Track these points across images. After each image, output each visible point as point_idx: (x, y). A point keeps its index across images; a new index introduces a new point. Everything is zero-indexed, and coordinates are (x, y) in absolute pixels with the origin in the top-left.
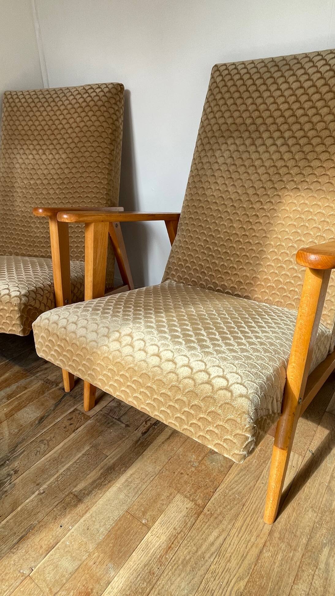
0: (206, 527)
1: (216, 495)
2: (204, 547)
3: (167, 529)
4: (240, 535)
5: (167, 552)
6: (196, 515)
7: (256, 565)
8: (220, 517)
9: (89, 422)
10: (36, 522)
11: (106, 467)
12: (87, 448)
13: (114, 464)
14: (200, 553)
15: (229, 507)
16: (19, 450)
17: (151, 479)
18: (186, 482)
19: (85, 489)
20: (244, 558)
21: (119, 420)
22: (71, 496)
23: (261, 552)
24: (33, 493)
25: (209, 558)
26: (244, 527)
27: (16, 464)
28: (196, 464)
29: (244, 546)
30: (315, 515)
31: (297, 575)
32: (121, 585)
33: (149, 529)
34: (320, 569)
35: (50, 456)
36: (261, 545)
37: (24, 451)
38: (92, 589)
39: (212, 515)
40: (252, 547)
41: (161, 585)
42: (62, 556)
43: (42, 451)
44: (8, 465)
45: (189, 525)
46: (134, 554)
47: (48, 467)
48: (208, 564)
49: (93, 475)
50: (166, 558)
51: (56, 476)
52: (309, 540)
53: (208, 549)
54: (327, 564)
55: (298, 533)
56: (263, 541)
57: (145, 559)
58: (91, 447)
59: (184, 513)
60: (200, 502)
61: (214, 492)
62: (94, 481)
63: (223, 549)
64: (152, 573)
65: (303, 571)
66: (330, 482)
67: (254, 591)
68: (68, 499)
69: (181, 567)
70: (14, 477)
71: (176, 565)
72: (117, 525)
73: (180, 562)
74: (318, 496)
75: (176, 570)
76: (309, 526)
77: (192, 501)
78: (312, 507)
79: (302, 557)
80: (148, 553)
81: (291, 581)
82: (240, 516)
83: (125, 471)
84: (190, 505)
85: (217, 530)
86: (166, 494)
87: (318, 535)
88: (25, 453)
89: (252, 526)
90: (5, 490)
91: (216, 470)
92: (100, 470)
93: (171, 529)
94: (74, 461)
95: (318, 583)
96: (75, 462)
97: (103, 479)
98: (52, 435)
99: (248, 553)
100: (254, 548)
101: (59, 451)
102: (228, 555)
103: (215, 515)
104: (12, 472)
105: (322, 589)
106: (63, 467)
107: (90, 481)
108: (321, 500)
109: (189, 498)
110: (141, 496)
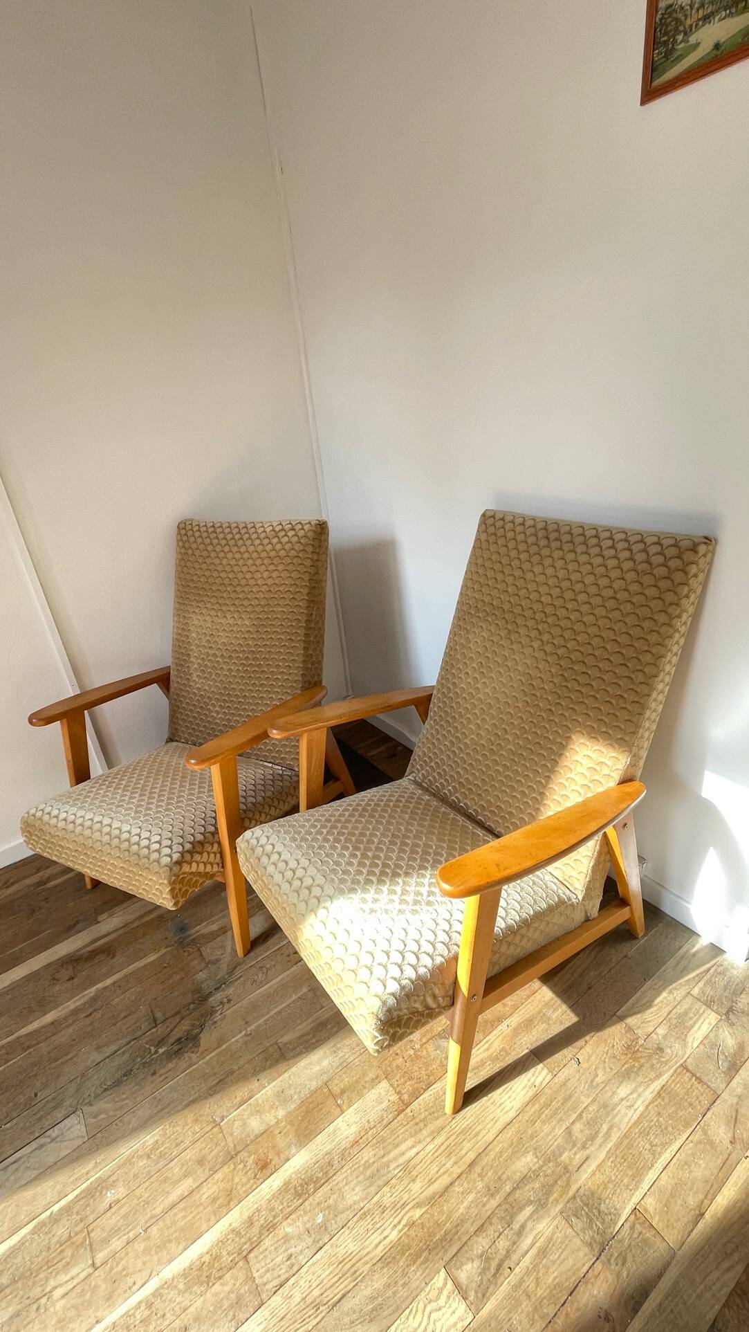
0: (403, 1130)
1: (426, 1095)
2: (392, 1155)
3: (361, 1119)
4: (436, 1155)
5: (352, 1146)
6: (396, 1113)
7: (441, 1196)
8: (421, 1125)
10: (236, 1068)
11: (318, 1022)
12: (304, 990)
13: (328, 1020)
14: (385, 1159)
15: (436, 1115)
16: (237, 973)
17: (362, 1051)
18: (398, 1067)
19: (290, 1042)
20: (431, 1182)
22: (276, 1047)
23: (451, 1184)
24: (241, 1032)
25: (394, 1169)
26: (445, 1145)
27: (231, 991)
28: (417, 1046)
29: (436, 1169)
30: (535, 1160)
31: (482, 1225)
32: (298, 1167)
33: (342, 1112)
34: (512, 1229)
35: (266, 990)
36: (455, 1176)
37: (241, 976)
38: (271, 1160)
39: (414, 1117)
40: (444, 1173)
41: (336, 1182)
42: (251, 1114)
43: (259, 981)
44: (223, 990)
45: (385, 1122)
46: (319, 1136)
47: (260, 1003)
48: (390, 1175)
49: (304, 1027)
50: (350, 1153)
51: (265, 1018)
52: (514, 1189)
53: (395, 1159)
54: (523, 1227)
55: (504, 1177)
56: (459, 1171)
57: (328, 1147)
58: (309, 991)
59: (384, 1106)
60: (405, 1097)
61: (425, 1090)
62: (302, 1036)
63: (412, 1163)
64: (330, 1164)
65: (491, 1224)
66: (573, 1123)
67: (428, 1225)
68: (271, 1050)
69: (361, 1169)
70: (227, 1006)
71: (358, 1165)
72: (311, 1096)
73: (363, 1162)
74: (550, 1137)
75: (355, 1170)
76: (521, 1172)
77: (398, 1093)
78: (535, 1149)
79: (497, 1207)
80: (333, 1141)
81: (472, 1229)
82: (444, 1130)
83: (337, 1032)
84: (394, 1098)
85: (413, 1139)
86: (371, 1075)
87: (527, 1188)
88: (242, 979)
89: (454, 1148)
90: (215, 1020)
91: (438, 1062)
92: (311, 1023)
93: (364, 1120)
94: (288, 1003)
95: (502, 1244)
96: (288, 1006)
97: (311, 1036)
98: (273, 963)
99: (437, 1179)
100: (446, 1176)
101: (276, 986)
102: (415, 1173)
103: (417, 1120)
104: (225, 1000)
105: (504, 1252)
106: (275, 1008)
107: (298, 1034)
108: (551, 1142)
109: (395, 1089)
110: (345, 1069)
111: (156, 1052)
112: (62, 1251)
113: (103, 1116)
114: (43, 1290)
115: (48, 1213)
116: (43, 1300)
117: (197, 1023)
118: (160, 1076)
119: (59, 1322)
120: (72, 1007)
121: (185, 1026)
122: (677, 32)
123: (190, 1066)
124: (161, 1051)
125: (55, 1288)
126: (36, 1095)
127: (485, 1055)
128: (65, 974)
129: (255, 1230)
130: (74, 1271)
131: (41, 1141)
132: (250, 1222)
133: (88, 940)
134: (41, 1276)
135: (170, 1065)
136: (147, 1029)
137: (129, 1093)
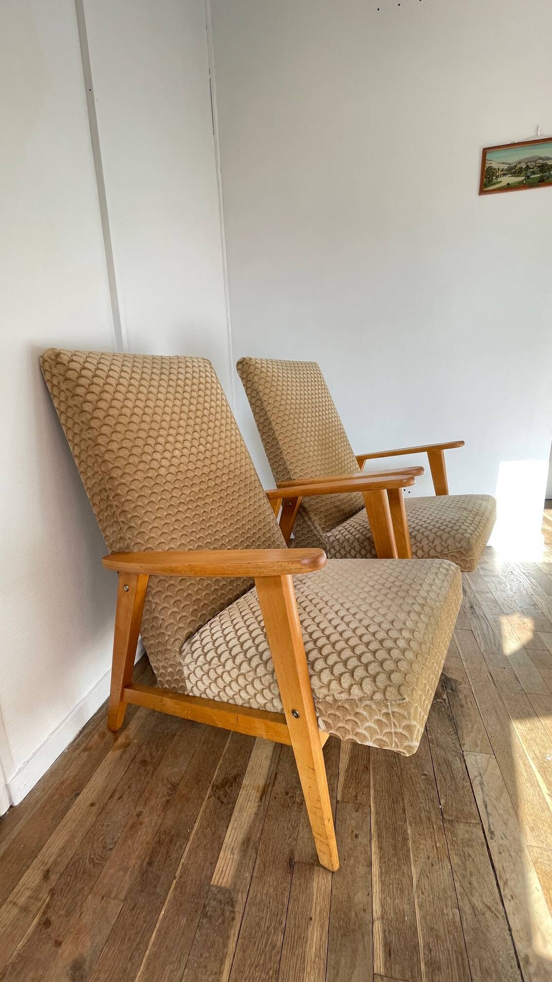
111: (444, 700)
113: (479, 742)
118: (467, 704)
122: (493, 176)
123: (470, 690)
124: (445, 697)
126: (425, 775)
131: (476, 783)
135: (462, 697)
137: (469, 723)
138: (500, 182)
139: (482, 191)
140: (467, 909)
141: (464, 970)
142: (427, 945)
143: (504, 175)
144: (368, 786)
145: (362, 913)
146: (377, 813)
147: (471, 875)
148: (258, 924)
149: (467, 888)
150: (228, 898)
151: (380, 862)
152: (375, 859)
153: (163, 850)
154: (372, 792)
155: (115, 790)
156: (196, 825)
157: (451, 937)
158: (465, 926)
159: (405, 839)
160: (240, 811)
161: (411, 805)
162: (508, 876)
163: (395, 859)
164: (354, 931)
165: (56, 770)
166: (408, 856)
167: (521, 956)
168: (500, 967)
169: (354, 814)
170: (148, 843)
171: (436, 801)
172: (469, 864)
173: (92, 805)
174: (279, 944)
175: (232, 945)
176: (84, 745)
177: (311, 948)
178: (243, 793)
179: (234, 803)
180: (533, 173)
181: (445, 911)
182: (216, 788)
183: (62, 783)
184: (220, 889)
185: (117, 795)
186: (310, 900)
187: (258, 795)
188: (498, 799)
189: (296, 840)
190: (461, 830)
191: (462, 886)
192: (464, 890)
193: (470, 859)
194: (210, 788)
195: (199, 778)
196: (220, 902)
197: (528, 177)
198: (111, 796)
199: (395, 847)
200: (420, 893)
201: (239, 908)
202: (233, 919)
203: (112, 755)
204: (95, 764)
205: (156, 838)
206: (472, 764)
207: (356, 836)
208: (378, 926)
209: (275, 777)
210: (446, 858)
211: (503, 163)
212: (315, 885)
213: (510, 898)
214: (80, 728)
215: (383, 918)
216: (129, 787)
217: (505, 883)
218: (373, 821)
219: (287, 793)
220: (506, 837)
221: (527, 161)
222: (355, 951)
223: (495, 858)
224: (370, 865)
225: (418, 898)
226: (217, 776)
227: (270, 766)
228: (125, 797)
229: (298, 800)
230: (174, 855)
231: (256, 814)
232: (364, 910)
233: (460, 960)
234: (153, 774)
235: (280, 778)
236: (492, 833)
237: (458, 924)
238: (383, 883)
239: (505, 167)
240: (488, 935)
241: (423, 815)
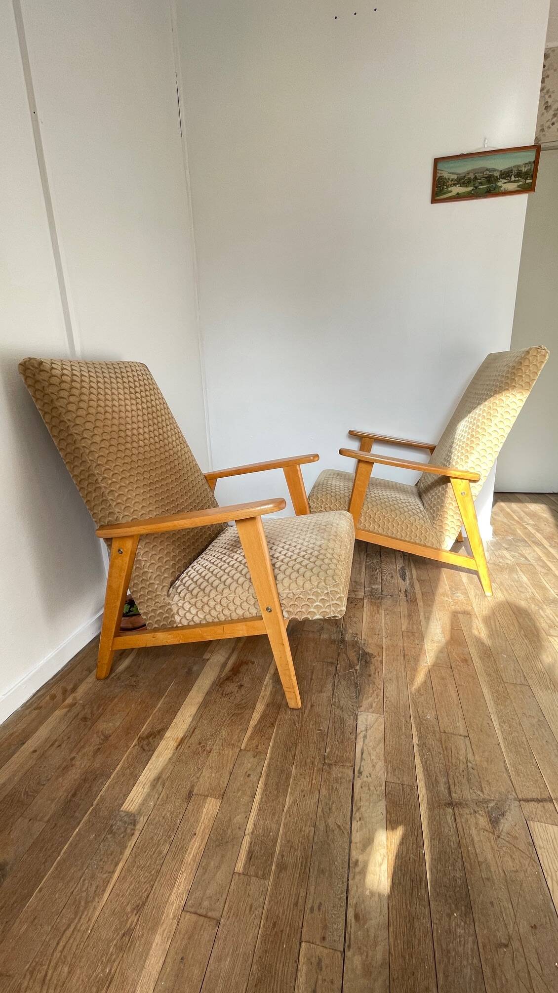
2: (493, 627)
9: (365, 601)
10: (401, 648)
11: (407, 617)
12: (383, 612)
16: (342, 625)
19: (408, 627)
21: (382, 595)
22: (405, 632)
24: (382, 638)
27: (350, 631)
35: (366, 621)
37: (345, 625)
43: (357, 621)
44: (347, 633)
47: (372, 627)
49: (403, 621)
51: (384, 628)
53: (496, 628)
58: (385, 611)
62: (409, 624)
70: (359, 636)
72: (444, 634)
88: (348, 625)
90: (362, 643)
91: (463, 600)
92: (404, 618)
94: (384, 619)
96: (386, 619)
97: (411, 621)
98: (352, 613)
101: (368, 618)
104: (354, 635)
106: (381, 623)
111: (356, 670)
112: (446, 748)
113: (374, 705)
114: (463, 763)
115: (415, 746)
116: (470, 765)
117: (356, 649)
118: (375, 674)
119: (487, 762)
120: (268, 693)
121: (352, 655)
123: (382, 662)
124: (358, 667)
125: (466, 757)
126: (321, 730)
127: (473, 591)
128: (232, 687)
129: (494, 675)
130: (462, 746)
131: (360, 736)
132: (489, 675)
133: (217, 669)
134: (454, 761)
135: (372, 668)
136: (334, 668)
137: (371, 689)
138: (451, 191)
139: (434, 200)
140: (322, 827)
141: (305, 869)
142: (281, 851)
143: (454, 185)
144: (270, 739)
145: (237, 830)
146: (271, 758)
147: (333, 803)
148: (152, 838)
149: (326, 812)
150: (132, 818)
151: (263, 794)
152: (259, 792)
153: (87, 785)
154: (271, 743)
155: (56, 741)
156: (119, 767)
157: (303, 846)
158: (316, 839)
159: (288, 778)
160: (158, 757)
161: (301, 753)
162: (362, 804)
163: (276, 792)
164: (227, 842)
165: (8, 725)
166: (287, 790)
167: (353, 859)
168: (333, 868)
169: (252, 760)
170: (75, 780)
171: (322, 751)
172: (334, 796)
173: (35, 751)
174: (165, 852)
175: (127, 852)
176: (36, 705)
177: (190, 853)
178: (163, 743)
179: (154, 751)
180: (481, 184)
181: (303, 829)
182: (141, 739)
183: (12, 735)
184: (128, 814)
185: (57, 744)
186: (197, 821)
187: (176, 745)
188: (374, 748)
189: (198, 778)
190: (336, 772)
191: (323, 811)
192: (324, 814)
193: (336, 792)
194: (137, 739)
195: (129, 730)
196: (125, 822)
197: (476, 188)
198: (52, 745)
199: (277, 784)
200: (288, 816)
201: (139, 827)
202: (133, 834)
203: (58, 713)
204: (41, 721)
205: (83, 777)
206: (362, 721)
207: (249, 776)
208: (247, 839)
209: (194, 731)
210: (317, 792)
211: (453, 173)
212: (205, 810)
213: (358, 819)
214: (34, 691)
215: (252, 833)
216: (69, 738)
217: (358, 809)
218: (266, 764)
219: (200, 744)
220: (370, 776)
221: (475, 171)
222: (223, 856)
223: (356, 791)
224: (254, 796)
225: (285, 819)
226: (144, 729)
227: (191, 722)
228: (63, 746)
229: (208, 748)
230: (95, 789)
231: (170, 759)
232: (239, 828)
233: (304, 862)
234: (91, 728)
235: (197, 731)
236: (360, 773)
237: (311, 838)
238: (260, 809)
239: (455, 177)
240: (332, 846)
241: (308, 761)
